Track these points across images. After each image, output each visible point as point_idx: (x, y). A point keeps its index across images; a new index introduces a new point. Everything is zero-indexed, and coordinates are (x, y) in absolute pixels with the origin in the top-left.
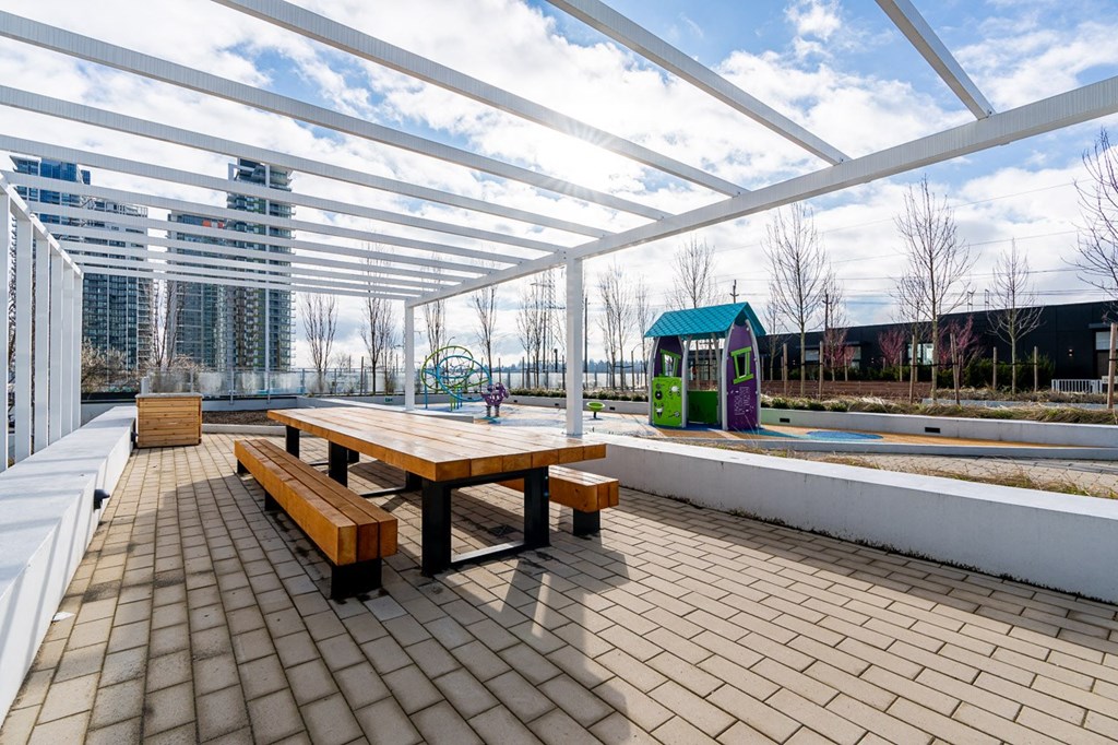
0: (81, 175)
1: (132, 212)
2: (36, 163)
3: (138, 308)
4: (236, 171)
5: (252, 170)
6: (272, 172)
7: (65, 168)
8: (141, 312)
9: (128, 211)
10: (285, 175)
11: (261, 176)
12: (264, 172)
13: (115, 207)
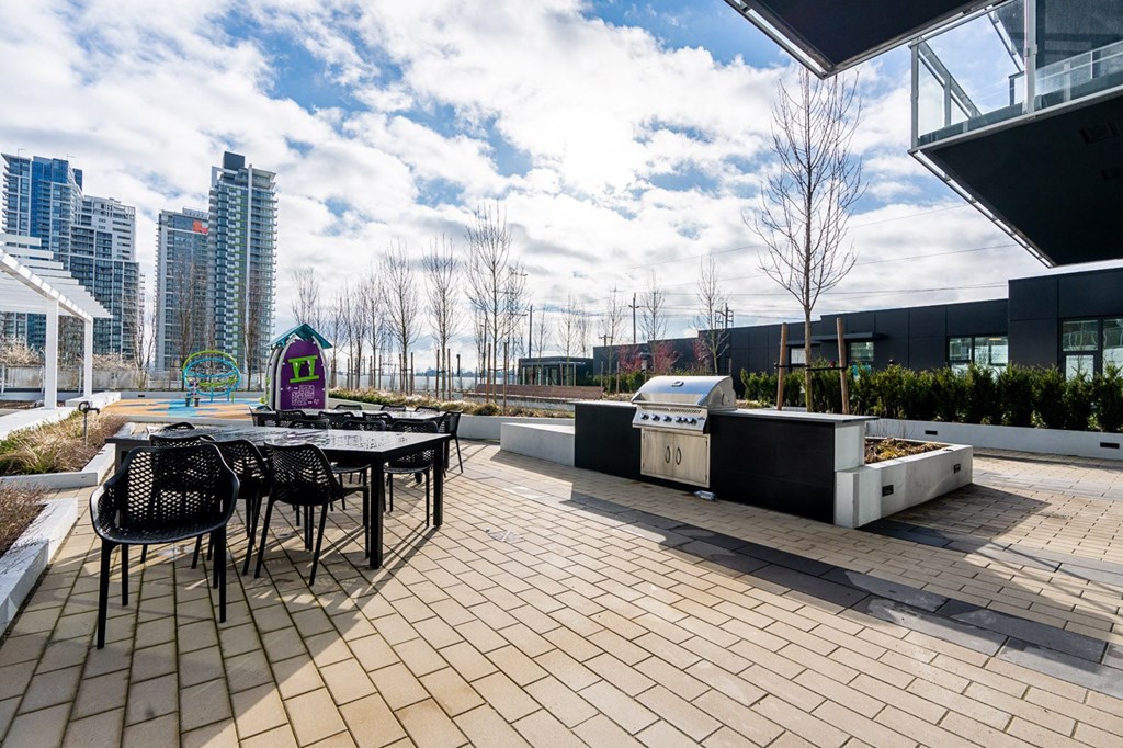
0: (73, 174)
1: (118, 212)
2: (27, 161)
3: (123, 306)
4: (219, 174)
5: (235, 173)
6: (254, 176)
7: (56, 166)
8: (125, 310)
9: (115, 211)
10: (268, 178)
11: (244, 179)
12: (247, 175)
13: (103, 206)
